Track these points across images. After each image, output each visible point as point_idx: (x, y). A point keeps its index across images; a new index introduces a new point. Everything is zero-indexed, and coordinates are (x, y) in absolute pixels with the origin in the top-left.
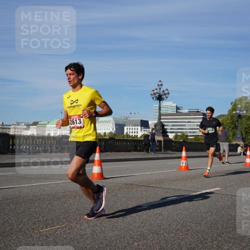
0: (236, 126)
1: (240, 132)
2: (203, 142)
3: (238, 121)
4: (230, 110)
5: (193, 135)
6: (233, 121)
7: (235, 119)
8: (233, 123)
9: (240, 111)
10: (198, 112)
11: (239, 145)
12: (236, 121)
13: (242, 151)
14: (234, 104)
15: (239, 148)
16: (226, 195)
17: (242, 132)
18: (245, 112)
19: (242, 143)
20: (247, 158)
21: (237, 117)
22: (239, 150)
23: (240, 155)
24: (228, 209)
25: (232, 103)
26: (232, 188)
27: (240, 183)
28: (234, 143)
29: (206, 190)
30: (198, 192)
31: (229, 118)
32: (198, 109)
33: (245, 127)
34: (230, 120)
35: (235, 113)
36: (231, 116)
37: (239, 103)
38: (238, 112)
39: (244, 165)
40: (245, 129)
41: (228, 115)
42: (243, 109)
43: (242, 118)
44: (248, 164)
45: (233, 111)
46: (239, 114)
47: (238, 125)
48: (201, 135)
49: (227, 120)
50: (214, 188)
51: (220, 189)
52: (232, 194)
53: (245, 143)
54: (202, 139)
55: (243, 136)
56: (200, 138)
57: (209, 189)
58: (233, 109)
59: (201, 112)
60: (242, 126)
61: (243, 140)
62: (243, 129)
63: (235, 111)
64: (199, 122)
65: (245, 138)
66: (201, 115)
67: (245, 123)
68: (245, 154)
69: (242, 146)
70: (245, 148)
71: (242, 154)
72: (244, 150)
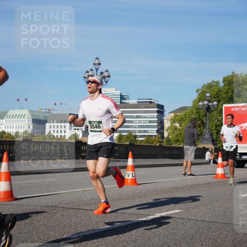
0: (203, 122)
1: (209, 131)
2: (158, 145)
3: (206, 115)
4: (195, 101)
5: (144, 136)
6: (199, 116)
7: (202, 113)
8: (200, 118)
9: (209, 101)
10: (151, 102)
11: (207, 150)
12: (203, 116)
13: (211, 158)
14: (200, 91)
15: (208, 154)
16: (189, 219)
17: (212, 130)
18: (215, 103)
19: (211, 146)
20: (218, 167)
21: (204, 110)
22: (208, 156)
23: (208, 163)
24: (191, 239)
25: (197, 91)
26: (197, 210)
27: (207, 202)
28: (201, 146)
29: (161, 212)
30: (149, 215)
31: (194, 111)
32: (150, 99)
33: (216, 124)
34: (195, 114)
35: (202, 105)
36: (197, 109)
37: (208, 91)
38: (206, 102)
39: (214, 178)
40: (216, 127)
41: (193, 107)
42: (213, 99)
43: (212, 111)
44: (220, 175)
45: (199, 102)
46: (207, 106)
47: (206, 121)
48: (155, 136)
49: (191, 115)
50: (172, 210)
51: (180, 211)
52: (198, 219)
53: (216, 146)
54: (157, 141)
55: (213, 137)
56: (154, 139)
57: (164, 212)
58: (200, 99)
59: (156, 102)
60: (211, 123)
61: (214, 142)
62: (213, 127)
63: (202, 101)
64: (153, 117)
65: (216, 140)
66: (155, 108)
67: (216, 119)
68: (215, 162)
69: (212, 151)
70: (216, 154)
71: (212, 162)
72: (214, 156)
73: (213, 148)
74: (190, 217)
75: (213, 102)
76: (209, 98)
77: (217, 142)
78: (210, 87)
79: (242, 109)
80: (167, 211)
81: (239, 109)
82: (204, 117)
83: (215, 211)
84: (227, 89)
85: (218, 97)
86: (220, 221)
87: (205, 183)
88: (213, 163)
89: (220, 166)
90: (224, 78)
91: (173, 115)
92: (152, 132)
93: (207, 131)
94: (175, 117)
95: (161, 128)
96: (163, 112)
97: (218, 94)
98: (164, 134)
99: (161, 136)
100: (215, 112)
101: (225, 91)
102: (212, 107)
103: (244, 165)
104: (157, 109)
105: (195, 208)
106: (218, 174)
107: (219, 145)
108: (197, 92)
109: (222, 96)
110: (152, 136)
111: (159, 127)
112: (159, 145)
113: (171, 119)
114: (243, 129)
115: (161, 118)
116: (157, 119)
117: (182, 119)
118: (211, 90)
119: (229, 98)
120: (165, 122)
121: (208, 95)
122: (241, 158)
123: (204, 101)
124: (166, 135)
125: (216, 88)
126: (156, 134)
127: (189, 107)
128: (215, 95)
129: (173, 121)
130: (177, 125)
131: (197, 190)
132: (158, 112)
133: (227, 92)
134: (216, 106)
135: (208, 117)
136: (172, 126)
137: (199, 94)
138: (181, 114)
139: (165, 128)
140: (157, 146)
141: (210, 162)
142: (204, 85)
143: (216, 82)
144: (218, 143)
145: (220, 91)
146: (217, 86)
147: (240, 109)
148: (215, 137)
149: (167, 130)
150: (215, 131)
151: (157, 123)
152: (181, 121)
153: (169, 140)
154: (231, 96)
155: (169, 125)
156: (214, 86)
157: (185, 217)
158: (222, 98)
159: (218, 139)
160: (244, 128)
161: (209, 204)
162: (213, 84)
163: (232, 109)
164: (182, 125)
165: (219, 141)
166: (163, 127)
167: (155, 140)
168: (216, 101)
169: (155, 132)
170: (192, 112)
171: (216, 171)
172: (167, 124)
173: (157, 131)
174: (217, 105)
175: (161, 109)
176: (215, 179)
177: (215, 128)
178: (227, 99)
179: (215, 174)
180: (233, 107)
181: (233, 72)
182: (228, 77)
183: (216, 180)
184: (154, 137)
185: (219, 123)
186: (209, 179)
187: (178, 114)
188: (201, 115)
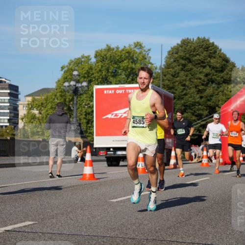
0: (69, 109)
2: (9, 138)
3: (72, 100)
4: (59, 81)
6: (65, 100)
7: (69, 96)
9: (78, 81)
12: (70, 102)
13: (78, 155)
14: (66, 69)
15: (75, 149)
16: (43, 233)
17: (80, 119)
19: (80, 140)
20: (86, 166)
21: (71, 92)
22: (75, 152)
25: (62, 68)
26: (54, 221)
29: (6, 226)
31: (58, 94)
33: (86, 112)
34: (59, 98)
35: (68, 86)
36: (61, 92)
37: (76, 68)
38: (72, 83)
39: (80, 179)
40: (86, 115)
41: (57, 89)
42: (82, 79)
43: (81, 94)
44: (88, 176)
45: (64, 82)
46: (74, 87)
47: (73, 108)
48: (6, 126)
49: (54, 99)
50: (22, 222)
51: (33, 222)
52: (55, 232)
53: (85, 140)
54: (8, 133)
55: (82, 128)
56: (4, 131)
57: (11, 224)
58: (65, 79)
59: (7, 81)
60: (80, 109)
61: (82, 134)
62: (82, 115)
63: (67, 81)
64: (3, 101)
65: (86, 132)
66: (6, 89)
67: (86, 105)
68: (83, 160)
69: (80, 145)
70: (84, 149)
71: (79, 159)
72: (82, 153)
73: (82, 142)
74: (45, 230)
75: (81, 83)
76: (78, 78)
77: (87, 134)
78: (79, 64)
79: (118, 92)
80: (15, 224)
81: (113, 91)
82: (72, 103)
83: (78, 220)
84: (100, 67)
85: (88, 76)
86: (83, 233)
87: (69, 186)
88: (81, 161)
89: (88, 164)
90: (97, 52)
91: (30, 99)
92: (2, 121)
93: (74, 120)
94: (33, 101)
95: (13, 117)
96: (18, 95)
97: (89, 73)
98: (18, 124)
100: (85, 95)
101: (98, 69)
102: (80, 89)
103: (119, 163)
104: (9, 91)
105: (53, 218)
106: (86, 174)
107: (89, 139)
108: (62, 70)
109: (94, 75)
110: (2, 126)
111: (12, 115)
112: (11, 138)
113: (28, 104)
114: (118, 117)
115: (14, 102)
116: (9, 104)
117: (42, 104)
118: (79, 67)
119: (102, 78)
120: (20, 108)
121: (75, 73)
122: (115, 154)
123: (70, 81)
124: (21, 124)
125: (87, 64)
126: (8, 124)
127: (52, 89)
128: (85, 73)
129: (31, 107)
130: (36, 112)
131: (57, 195)
132: (10, 94)
133: (100, 71)
134: (86, 88)
135: (75, 102)
136: (28, 113)
137: (64, 72)
138: (41, 98)
139: (20, 117)
140: (7, 140)
141: (77, 159)
142: (72, 61)
143: (86, 57)
144: (88, 136)
145: (91, 68)
146: (87, 62)
147: (115, 92)
148: (84, 127)
149: (22, 119)
150: (85, 121)
151: (9, 109)
152: (40, 106)
154: (105, 75)
155: (26, 113)
157: (38, 230)
158: (94, 77)
159: (89, 131)
160: (120, 115)
161: (71, 212)
162: (83, 60)
163: (105, 92)
164: (42, 112)
165: (90, 133)
166: (17, 115)
167: (6, 132)
168: (85, 81)
169: (6, 121)
170: (55, 96)
171: (83, 170)
172: (22, 111)
173: (9, 120)
174: (88, 86)
175: (14, 92)
176: (81, 181)
177: (84, 116)
178: (100, 80)
179: (82, 175)
180: (107, 89)
181: (107, 45)
182: (101, 51)
183: (83, 182)
184: (4, 127)
185: (90, 110)
186: (75, 181)
187: (36, 97)
188: (67, 100)
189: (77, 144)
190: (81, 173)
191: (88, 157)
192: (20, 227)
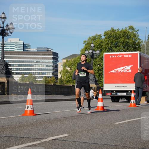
2: (53, 84)
3: (91, 61)
4: (82, 50)
10: (48, 51)
11: (91, 88)
12: (89, 62)
13: (94, 95)
14: (86, 43)
16: (74, 142)
18: (98, 52)
20: (99, 101)
21: (90, 57)
22: (92, 93)
25: (84, 42)
26: (81, 134)
29: (53, 136)
32: (47, 48)
33: (98, 69)
35: (88, 53)
37: (92, 42)
38: (91, 51)
39: (96, 109)
42: (96, 49)
43: (96, 58)
44: (100, 108)
45: (85, 51)
46: (91, 54)
48: (51, 77)
49: (79, 61)
50: (62, 134)
51: (68, 135)
53: (98, 86)
54: (52, 81)
55: (96, 79)
56: (50, 80)
57: (55, 136)
58: (86, 49)
59: (52, 50)
61: (96, 82)
63: (87, 50)
64: (49, 62)
65: (98, 81)
68: (97, 98)
69: (95, 89)
70: (98, 91)
72: (96, 94)
73: (96, 87)
74: (75, 140)
75: (96, 52)
76: (94, 48)
77: (99, 82)
79: (118, 56)
80: (57, 135)
81: (115, 56)
84: (107, 41)
85: (100, 47)
86: (98, 143)
88: (96, 98)
90: (105, 32)
91: (65, 61)
92: (49, 74)
94: (67, 62)
95: (55, 71)
96: (58, 58)
97: (100, 45)
98: (58, 75)
99: (56, 77)
100: (98, 59)
102: (95, 55)
103: (119, 100)
104: (52, 56)
105: (80, 133)
106: (99, 107)
107: (100, 85)
108: (84, 43)
109: (103, 47)
110: (48, 77)
111: (54, 70)
113: (64, 64)
114: (119, 72)
115: (55, 63)
116: (52, 64)
117: (72, 64)
120: (59, 66)
121: (92, 45)
122: (116, 94)
123: (89, 50)
124: (59, 77)
125: (99, 40)
126: (52, 76)
127: (78, 55)
128: (98, 45)
129: (65, 65)
130: (68, 69)
131: (82, 119)
132: (53, 58)
133: (107, 44)
134: (99, 54)
135: (92, 63)
136: (64, 69)
137: (86, 45)
138: (72, 60)
139: (59, 71)
141: (93, 98)
142: (90, 38)
143: (99, 35)
144: (100, 84)
145: (102, 42)
146: (100, 38)
147: (117, 57)
148: (97, 78)
149: (60, 73)
150: (98, 74)
151: (52, 67)
152: (71, 65)
153: (62, 81)
154: (110, 46)
155: (62, 69)
156: (97, 38)
157: (71, 140)
160: (120, 71)
161: (90, 129)
162: (97, 37)
163: (111, 57)
164: (72, 69)
165: (101, 82)
166: (57, 71)
168: (98, 50)
169: (51, 74)
172: (60, 68)
173: (53, 74)
175: (55, 57)
177: (97, 71)
178: (107, 49)
179: (96, 107)
180: (111, 55)
181: (112, 28)
182: (108, 31)
184: (50, 78)
185: (101, 68)
187: (69, 60)
189: (93, 88)
190: (96, 106)
191: (100, 96)
192: (60, 138)
